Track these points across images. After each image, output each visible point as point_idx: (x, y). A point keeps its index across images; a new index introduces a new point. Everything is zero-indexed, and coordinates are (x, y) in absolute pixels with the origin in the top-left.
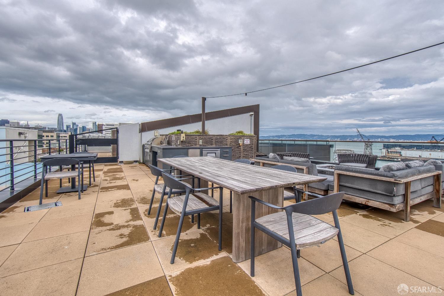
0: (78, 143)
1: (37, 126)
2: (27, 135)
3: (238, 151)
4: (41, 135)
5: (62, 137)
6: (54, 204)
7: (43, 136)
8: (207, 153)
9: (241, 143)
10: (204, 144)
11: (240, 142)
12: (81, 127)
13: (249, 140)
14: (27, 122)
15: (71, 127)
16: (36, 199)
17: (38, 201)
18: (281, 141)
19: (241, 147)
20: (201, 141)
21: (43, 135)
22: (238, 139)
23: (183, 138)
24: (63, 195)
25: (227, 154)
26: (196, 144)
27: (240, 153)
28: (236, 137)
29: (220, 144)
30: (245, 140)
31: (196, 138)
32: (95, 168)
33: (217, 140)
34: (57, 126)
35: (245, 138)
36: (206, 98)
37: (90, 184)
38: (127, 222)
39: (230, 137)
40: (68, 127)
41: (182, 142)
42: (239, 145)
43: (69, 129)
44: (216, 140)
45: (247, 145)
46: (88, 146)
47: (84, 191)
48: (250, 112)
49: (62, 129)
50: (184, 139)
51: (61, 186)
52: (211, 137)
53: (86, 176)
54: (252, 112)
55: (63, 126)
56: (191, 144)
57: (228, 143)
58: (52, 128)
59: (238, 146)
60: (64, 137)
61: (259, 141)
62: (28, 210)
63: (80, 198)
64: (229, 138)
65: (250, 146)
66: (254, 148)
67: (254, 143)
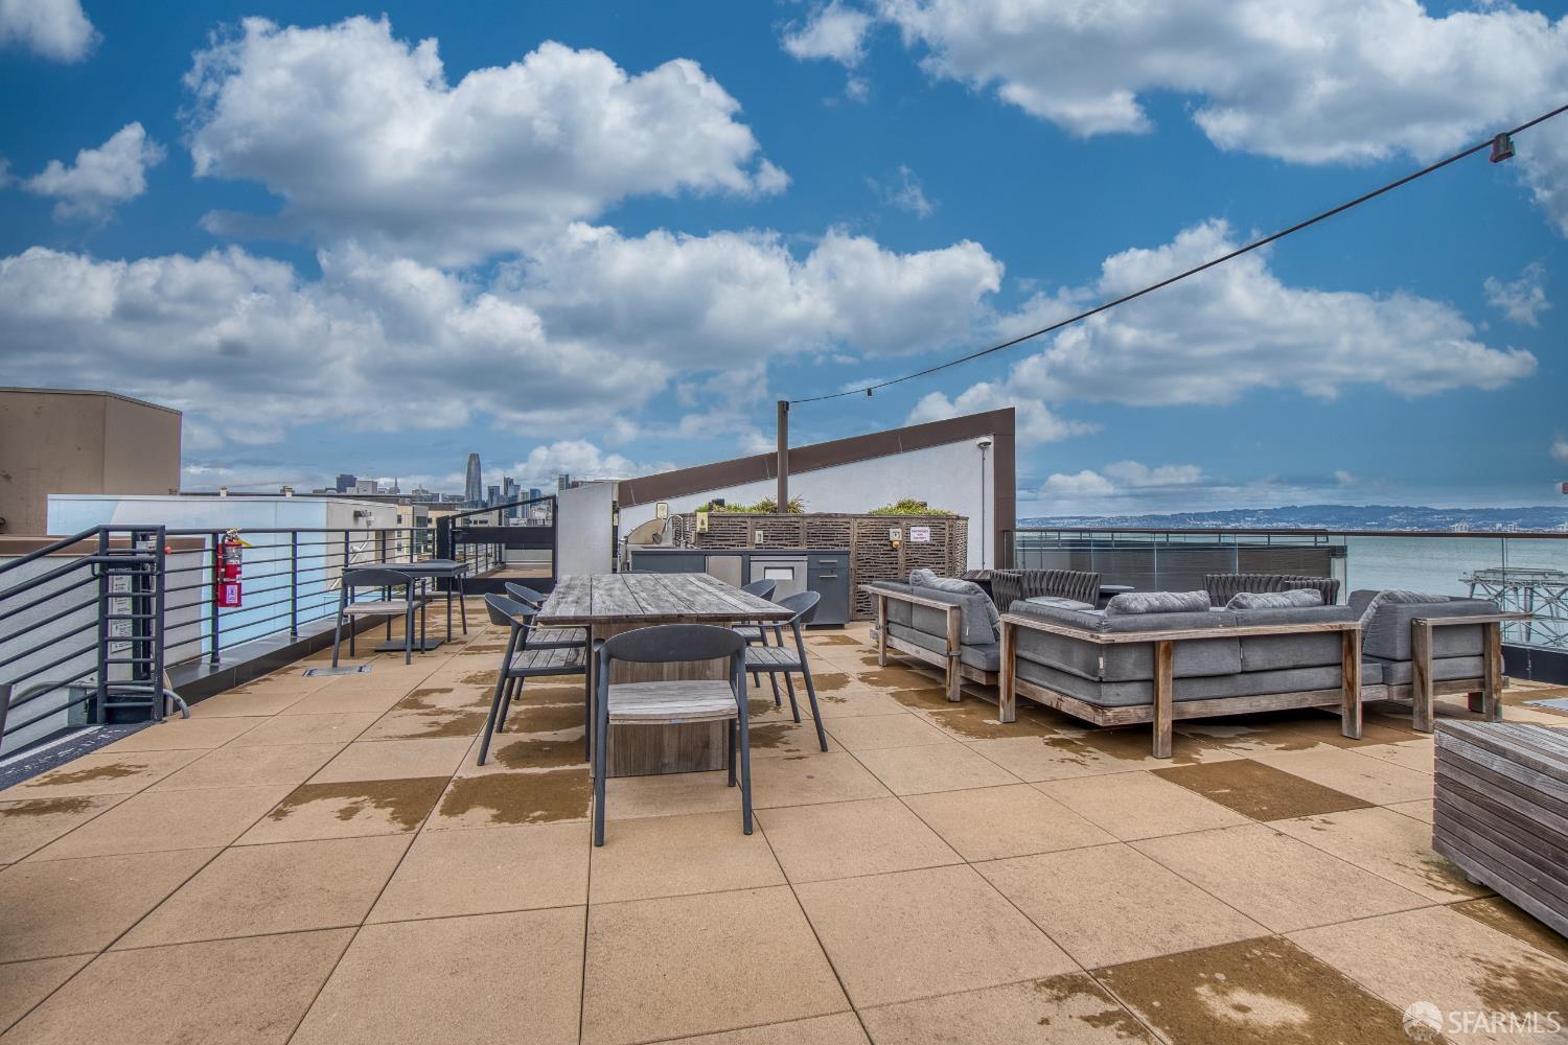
0: (457, 538)
1: (416, 491)
2: (372, 518)
3: (890, 566)
4: (425, 518)
5: (475, 522)
6: (358, 668)
7: (430, 521)
8: (766, 568)
9: (896, 538)
10: (769, 542)
11: (896, 535)
12: (528, 490)
13: (927, 528)
14: (394, 480)
15: (502, 492)
16: (326, 659)
17: (331, 662)
18: (1110, 535)
19: (900, 553)
20: (761, 532)
21: (429, 517)
22: (888, 526)
23: (703, 523)
24: (384, 654)
25: (832, 573)
26: (744, 543)
27: (895, 571)
28: (880, 520)
29: (825, 542)
30: (912, 528)
31: (744, 525)
32: (468, 605)
34: (465, 489)
35: (915, 522)
36: (787, 403)
37: (449, 639)
38: (462, 706)
39: (858, 521)
40: (493, 491)
41: (701, 535)
42: (891, 545)
43: (495, 498)
44: (810, 531)
45: (920, 546)
46: (506, 548)
47: (427, 650)
48: (978, 435)
49: (476, 498)
50: (706, 526)
51: (389, 639)
52: (793, 519)
53: (456, 623)
54: (987, 434)
55: (480, 492)
56: (728, 543)
57: (853, 540)
58: (453, 498)
59: (889, 548)
60: (481, 522)
61: (1018, 534)
62: (309, 674)
63: (408, 663)
64: (854, 524)
65: (933, 548)
66: (946, 555)
67: (947, 539)
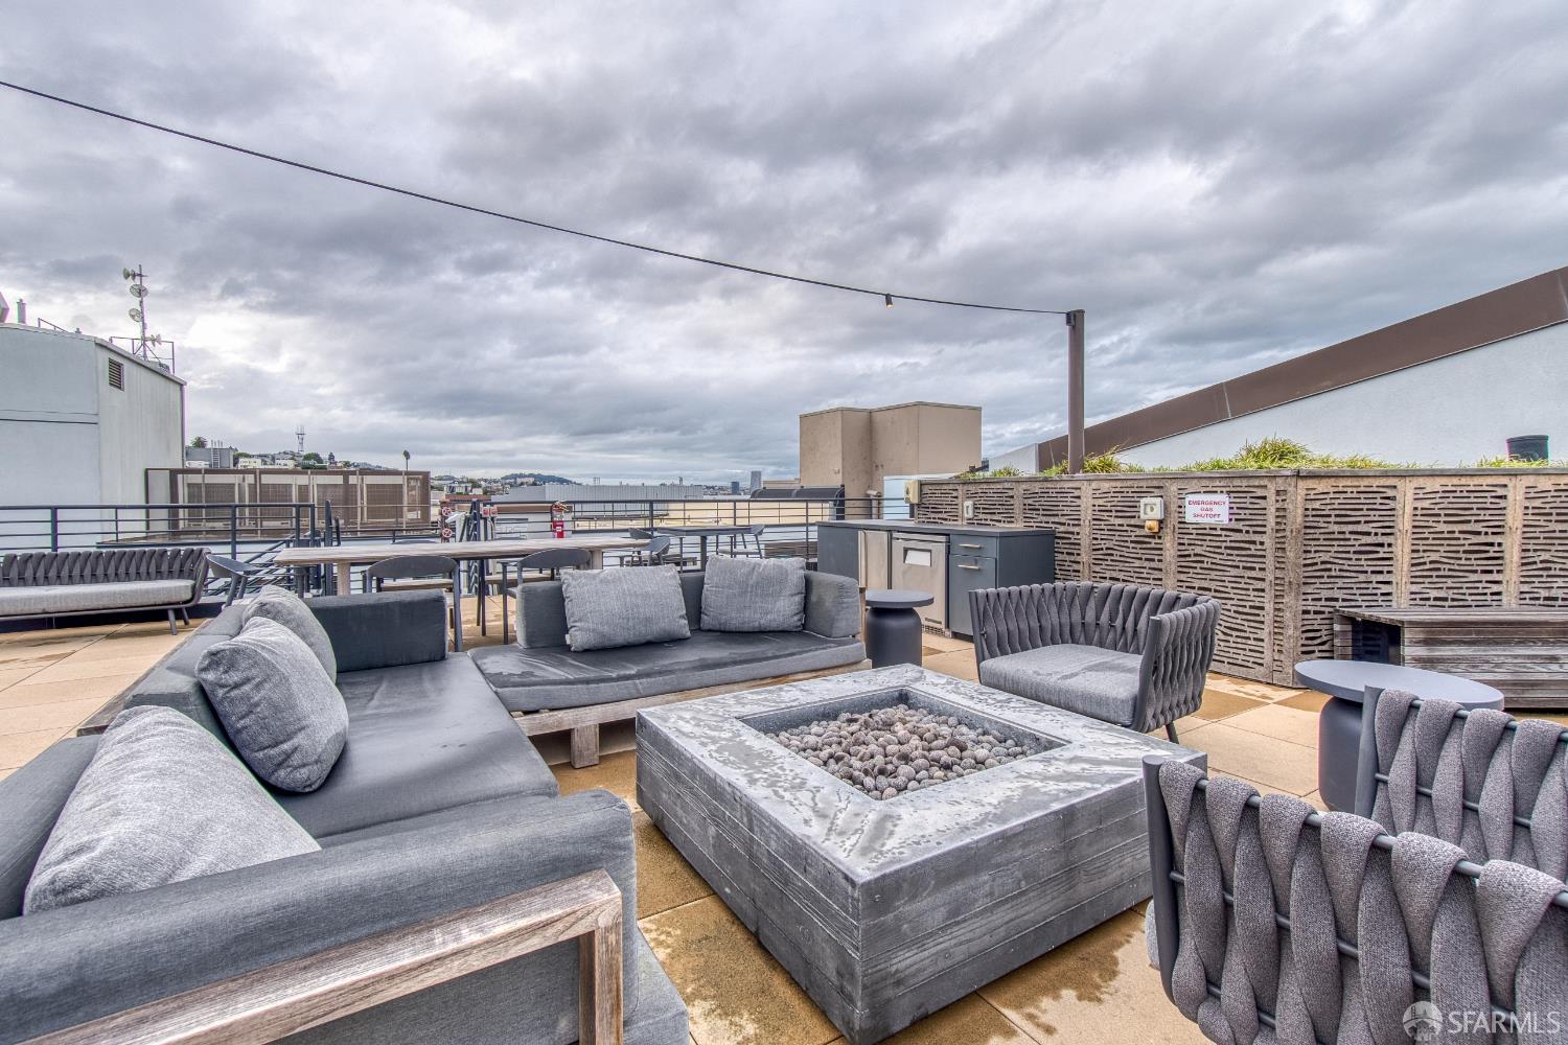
3: (1146, 564)
8: (906, 549)
9: (1151, 515)
10: (981, 516)
13: (1224, 498)
22: (1142, 494)
26: (956, 517)
27: (1157, 575)
28: (1129, 483)
29: (1046, 519)
31: (955, 494)
33: (1030, 501)
35: (1194, 485)
39: (1094, 485)
41: (918, 506)
44: (1026, 501)
45: (1207, 533)
52: (1007, 485)
56: (940, 515)
57: (1087, 515)
64: (1087, 490)
65: (1238, 536)
66: (1270, 554)
67: (1271, 521)
